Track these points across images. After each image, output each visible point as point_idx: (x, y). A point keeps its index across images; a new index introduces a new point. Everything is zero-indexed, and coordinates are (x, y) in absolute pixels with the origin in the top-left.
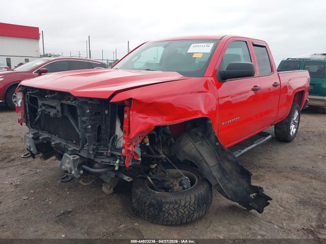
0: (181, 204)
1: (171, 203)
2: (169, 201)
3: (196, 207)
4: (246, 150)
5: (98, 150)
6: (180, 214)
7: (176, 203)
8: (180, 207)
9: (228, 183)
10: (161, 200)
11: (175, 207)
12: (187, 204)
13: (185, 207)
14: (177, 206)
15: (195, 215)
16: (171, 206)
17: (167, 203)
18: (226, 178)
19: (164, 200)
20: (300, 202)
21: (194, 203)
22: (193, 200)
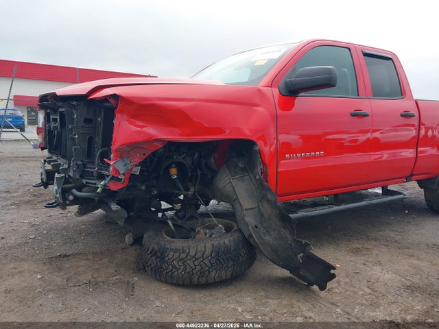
0: (190, 254)
1: (176, 250)
2: (174, 248)
3: (213, 261)
4: (343, 207)
5: (85, 167)
6: (188, 269)
7: (184, 251)
8: (189, 257)
9: (264, 234)
10: (165, 245)
11: (181, 257)
12: (199, 255)
13: (196, 259)
14: (184, 255)
15: (212, 274)
16: (177, 255)
17: (172, 250)
18: (263, 227)
19: (168, 246)
20: (409, 287)
21: (211, 255)
22: (208, 251)
